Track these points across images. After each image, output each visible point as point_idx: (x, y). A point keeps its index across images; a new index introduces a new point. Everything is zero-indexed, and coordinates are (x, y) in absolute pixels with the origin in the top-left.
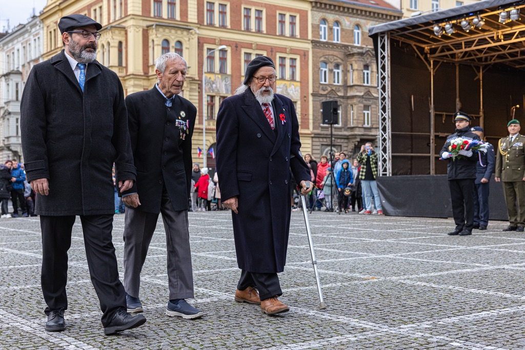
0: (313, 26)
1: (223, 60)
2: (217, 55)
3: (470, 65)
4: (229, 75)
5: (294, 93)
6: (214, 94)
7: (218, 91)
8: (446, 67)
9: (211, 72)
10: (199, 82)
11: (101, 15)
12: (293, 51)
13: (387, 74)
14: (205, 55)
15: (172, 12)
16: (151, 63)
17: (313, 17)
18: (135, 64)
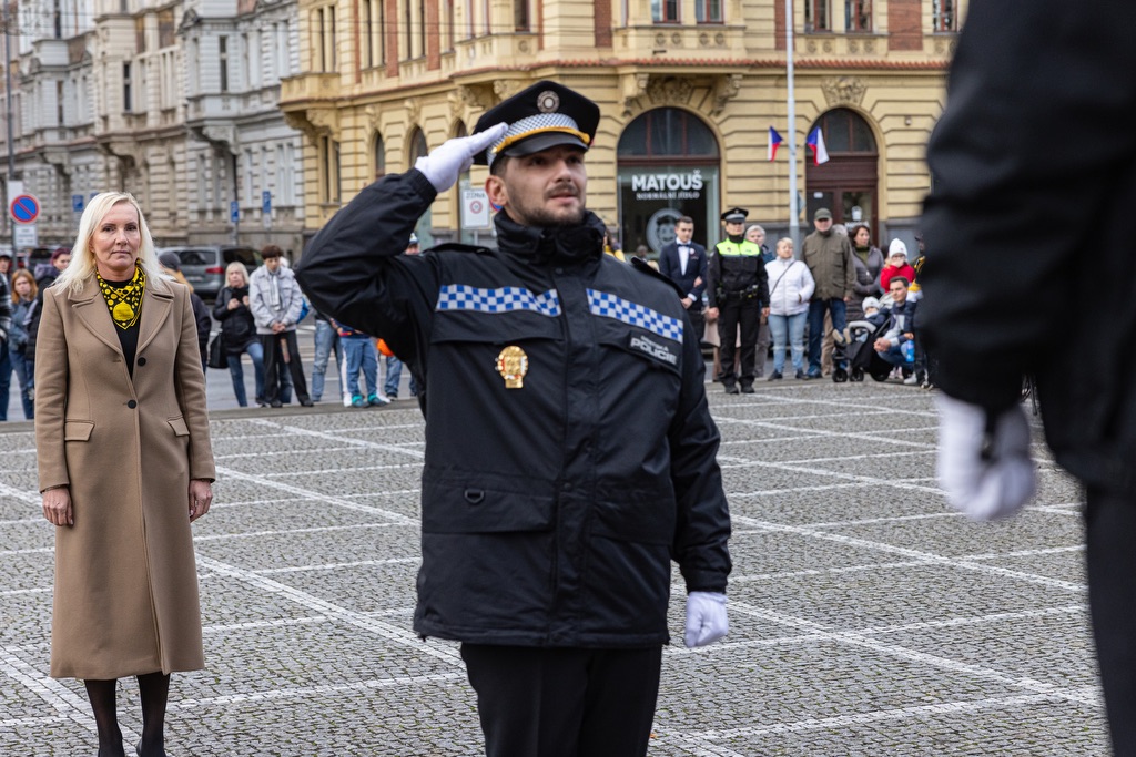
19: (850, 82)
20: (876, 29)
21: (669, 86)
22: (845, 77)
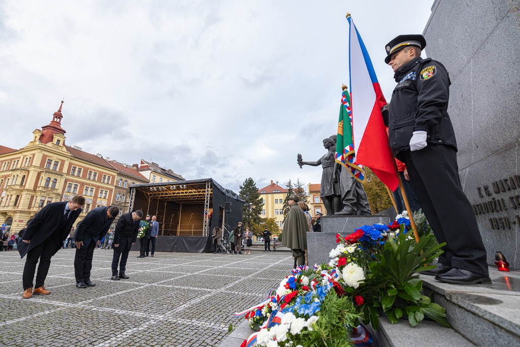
0: (116, 181)
1: (75, 188)
2: (73, 186)
3: (162, 201)
8: (154, 200)
9: (68, 192)
10: (62, 196)
11: (17, 164)
12: (107, 188)
13: (133, 201)
14: (67, 185)
15: (56, 168)
16: (39, 185)
17: (117, 178)
18: (30, 184)
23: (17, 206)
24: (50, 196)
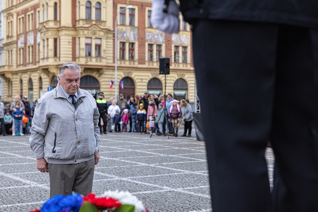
1: (132, 16)
2: (128, 12)
4: (136, 27)
5: (186, 40)
6: (124, 41)
7: (128, 38)
9: (123, 24)
10: (113, 32)
14: (119, 11)
16: (78, 18)
18: (66, 19)
19: (129, 71)
20: (135, 60)
21: (89, 70)
22: (128, 70)
23: (58, 55)
24: (97, 36)
